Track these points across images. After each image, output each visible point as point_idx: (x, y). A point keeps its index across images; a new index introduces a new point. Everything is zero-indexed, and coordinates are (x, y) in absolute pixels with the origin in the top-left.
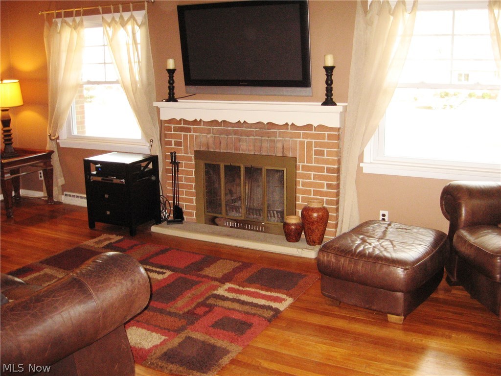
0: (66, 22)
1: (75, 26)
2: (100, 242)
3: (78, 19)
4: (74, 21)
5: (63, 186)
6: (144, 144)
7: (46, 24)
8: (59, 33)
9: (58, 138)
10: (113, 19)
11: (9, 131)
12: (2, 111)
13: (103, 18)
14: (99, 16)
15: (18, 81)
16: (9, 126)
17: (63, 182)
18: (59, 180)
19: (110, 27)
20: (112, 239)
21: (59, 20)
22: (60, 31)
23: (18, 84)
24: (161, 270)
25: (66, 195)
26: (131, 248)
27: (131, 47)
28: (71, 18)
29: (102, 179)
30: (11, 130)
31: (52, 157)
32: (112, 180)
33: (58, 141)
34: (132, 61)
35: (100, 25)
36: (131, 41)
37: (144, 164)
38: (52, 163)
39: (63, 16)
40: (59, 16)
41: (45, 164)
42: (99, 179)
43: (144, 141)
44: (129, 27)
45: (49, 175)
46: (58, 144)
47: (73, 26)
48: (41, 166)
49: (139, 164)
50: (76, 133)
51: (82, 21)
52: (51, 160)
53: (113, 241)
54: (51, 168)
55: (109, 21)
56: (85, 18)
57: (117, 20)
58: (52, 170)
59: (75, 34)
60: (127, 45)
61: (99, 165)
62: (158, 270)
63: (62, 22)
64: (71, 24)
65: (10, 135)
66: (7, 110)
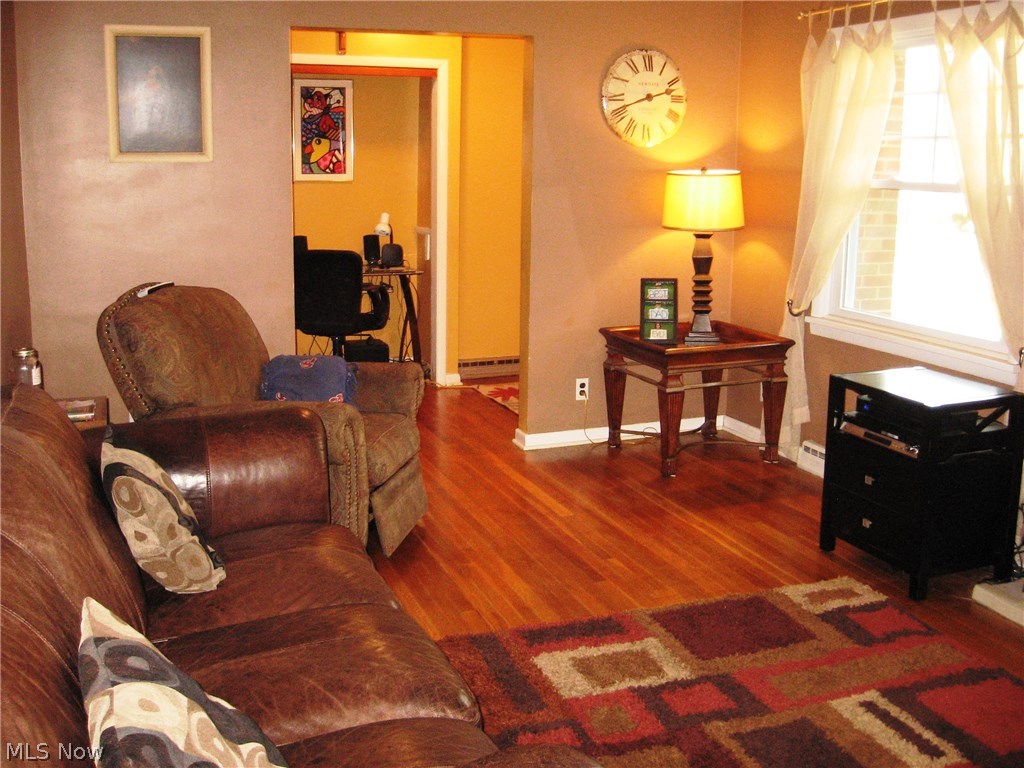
0: (853, 36)
1: (870, 43)
2: (824, 596)
3: (879, 26)
4: (872, 30)
5: (804, 426)
6: (1005, 358)
7: (811, 41)
8: (834, 62)
9: (808, 312)
10: (963, 21)
11: (707, 283)
12: (698, 236)
13: (938, 21)
14: (929, 17)
15: (738, 172)
16: (707, 272)
17: (806, 418)
18: (797, 412)
19: (951, 42)
20: (857, 595)
21: (838, 31)
22: (837, 56)
23: (738, 178)
24: (935, 741)
25: (807, 449)
26: (889, 638)
27: (999, 96)
28: (865, 26)
29: (866, 434)
30: (710, 281)
31: (787, 354)
32: (889, 443)
33: (807, 319)
34: (999, 131)
35: (929, 40)
36: (1000, 80)
37: (984, 413)
38: (786, 369)
39: (847, 19)
40: (839, 21)
41: (770, 367)
42: (860, 432)
43: (1006, 349)
44: (999, 41)
45: (776, 395)
46: (807, 326)
47: (866, 43)
48: (762, 372)
49: (974, 411)
50: (852, 306)
51: (888, 31)
52: (786, 362)
53: (854, 602)
54: (783, 379)
55: (951, 25)
56: (895, 22)
57: (972, 22)
58: (784, 385)
59: (869, 63)
60: (991, 90)
61: (865, 397)
62: (928, 735)
63: (844, 34)
64: (863, 37)
65: (707, 293)
66: (707, 236)
